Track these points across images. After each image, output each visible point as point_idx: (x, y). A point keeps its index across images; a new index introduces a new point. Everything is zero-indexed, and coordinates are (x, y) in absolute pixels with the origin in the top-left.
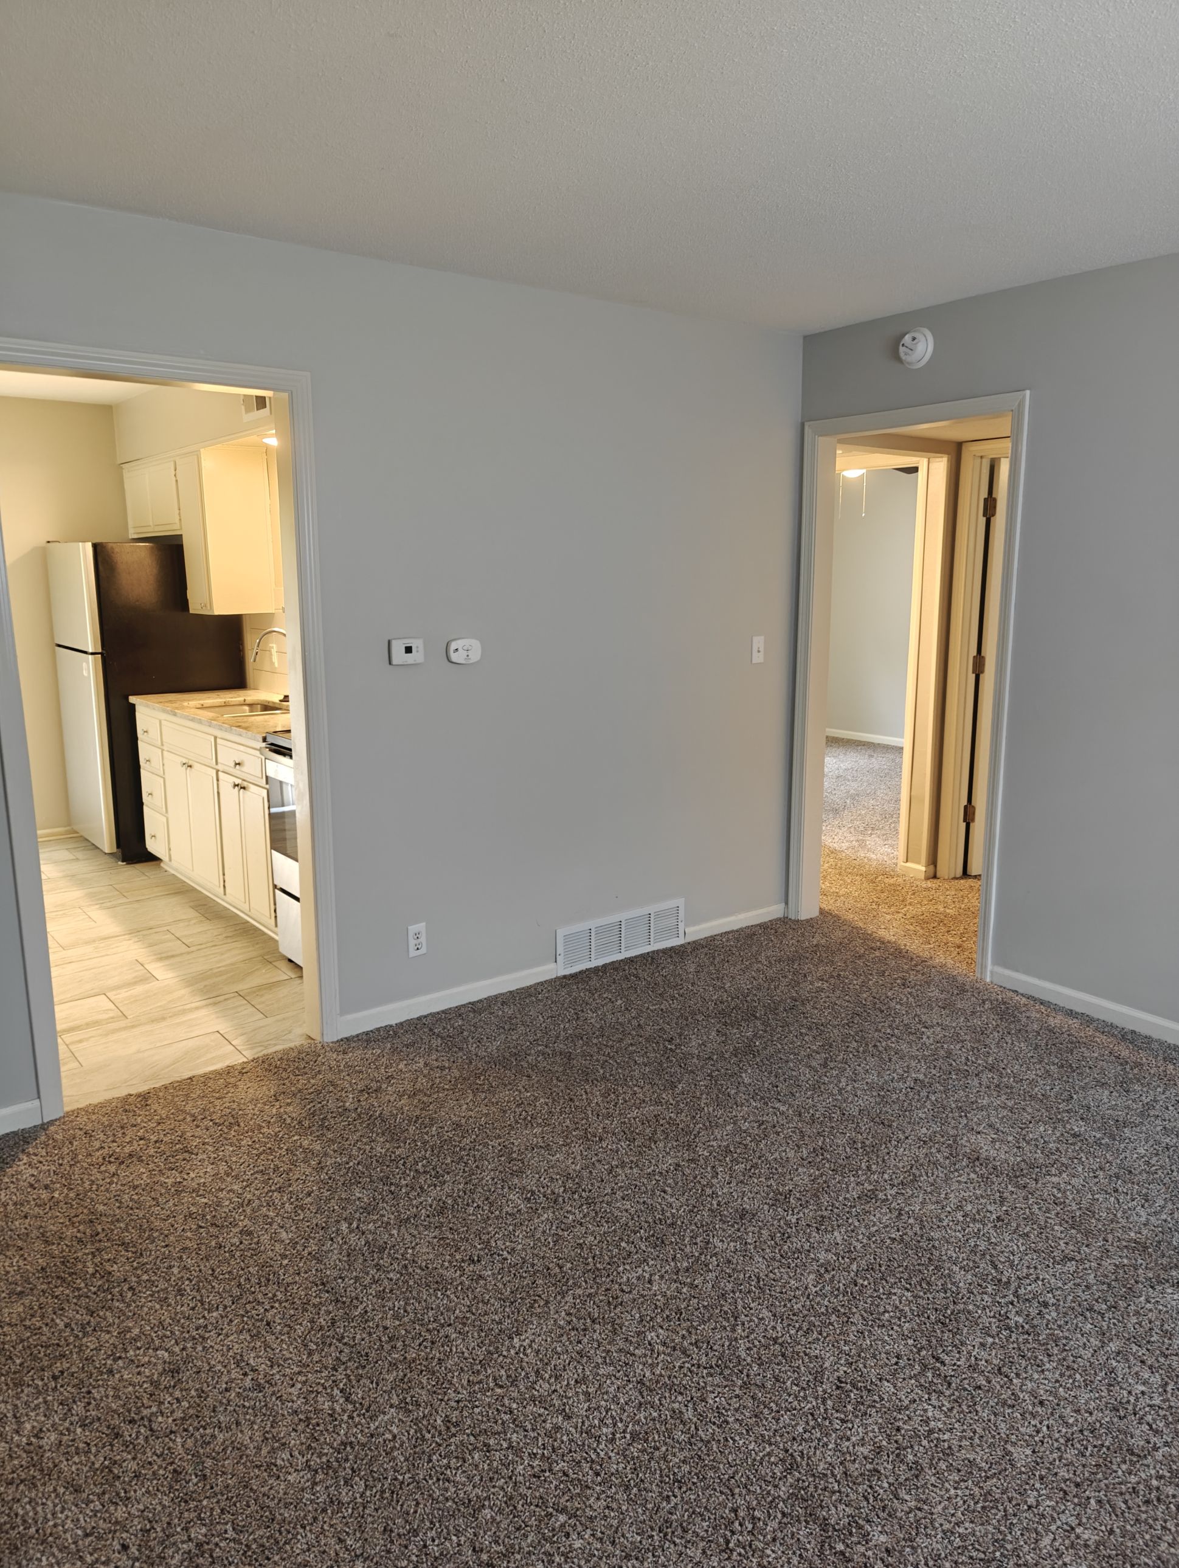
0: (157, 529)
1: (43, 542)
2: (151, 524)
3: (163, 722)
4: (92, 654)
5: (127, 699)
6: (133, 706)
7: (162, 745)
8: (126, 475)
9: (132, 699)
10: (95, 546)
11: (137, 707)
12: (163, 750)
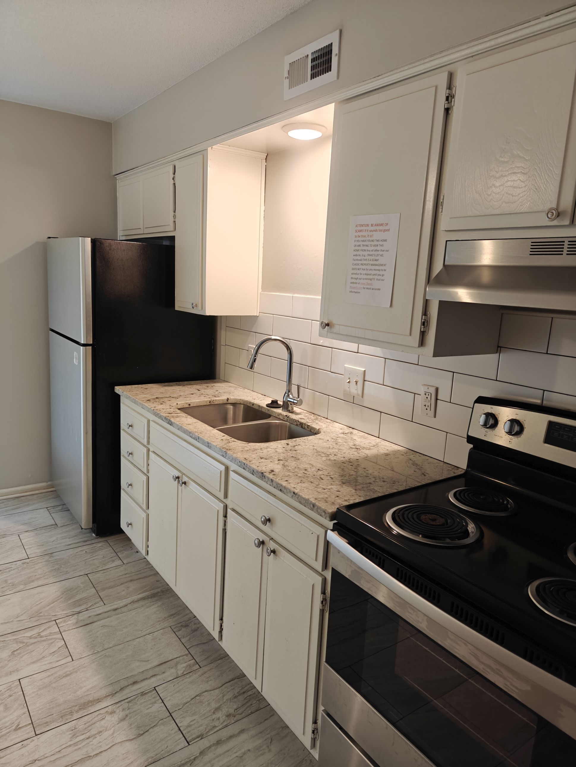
0: (147, 231)
1: (44, 238)
2: (141, 227)
3: (151, 423)
4: (83, 345)
5: (114, 389)
6: (118, 397)
7: (148, 443)
8: (119, 184)
9: (118, 389)
10: (94, 242)
11: (121, 398)
12: (148, 450)
